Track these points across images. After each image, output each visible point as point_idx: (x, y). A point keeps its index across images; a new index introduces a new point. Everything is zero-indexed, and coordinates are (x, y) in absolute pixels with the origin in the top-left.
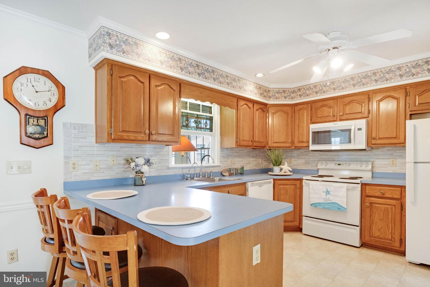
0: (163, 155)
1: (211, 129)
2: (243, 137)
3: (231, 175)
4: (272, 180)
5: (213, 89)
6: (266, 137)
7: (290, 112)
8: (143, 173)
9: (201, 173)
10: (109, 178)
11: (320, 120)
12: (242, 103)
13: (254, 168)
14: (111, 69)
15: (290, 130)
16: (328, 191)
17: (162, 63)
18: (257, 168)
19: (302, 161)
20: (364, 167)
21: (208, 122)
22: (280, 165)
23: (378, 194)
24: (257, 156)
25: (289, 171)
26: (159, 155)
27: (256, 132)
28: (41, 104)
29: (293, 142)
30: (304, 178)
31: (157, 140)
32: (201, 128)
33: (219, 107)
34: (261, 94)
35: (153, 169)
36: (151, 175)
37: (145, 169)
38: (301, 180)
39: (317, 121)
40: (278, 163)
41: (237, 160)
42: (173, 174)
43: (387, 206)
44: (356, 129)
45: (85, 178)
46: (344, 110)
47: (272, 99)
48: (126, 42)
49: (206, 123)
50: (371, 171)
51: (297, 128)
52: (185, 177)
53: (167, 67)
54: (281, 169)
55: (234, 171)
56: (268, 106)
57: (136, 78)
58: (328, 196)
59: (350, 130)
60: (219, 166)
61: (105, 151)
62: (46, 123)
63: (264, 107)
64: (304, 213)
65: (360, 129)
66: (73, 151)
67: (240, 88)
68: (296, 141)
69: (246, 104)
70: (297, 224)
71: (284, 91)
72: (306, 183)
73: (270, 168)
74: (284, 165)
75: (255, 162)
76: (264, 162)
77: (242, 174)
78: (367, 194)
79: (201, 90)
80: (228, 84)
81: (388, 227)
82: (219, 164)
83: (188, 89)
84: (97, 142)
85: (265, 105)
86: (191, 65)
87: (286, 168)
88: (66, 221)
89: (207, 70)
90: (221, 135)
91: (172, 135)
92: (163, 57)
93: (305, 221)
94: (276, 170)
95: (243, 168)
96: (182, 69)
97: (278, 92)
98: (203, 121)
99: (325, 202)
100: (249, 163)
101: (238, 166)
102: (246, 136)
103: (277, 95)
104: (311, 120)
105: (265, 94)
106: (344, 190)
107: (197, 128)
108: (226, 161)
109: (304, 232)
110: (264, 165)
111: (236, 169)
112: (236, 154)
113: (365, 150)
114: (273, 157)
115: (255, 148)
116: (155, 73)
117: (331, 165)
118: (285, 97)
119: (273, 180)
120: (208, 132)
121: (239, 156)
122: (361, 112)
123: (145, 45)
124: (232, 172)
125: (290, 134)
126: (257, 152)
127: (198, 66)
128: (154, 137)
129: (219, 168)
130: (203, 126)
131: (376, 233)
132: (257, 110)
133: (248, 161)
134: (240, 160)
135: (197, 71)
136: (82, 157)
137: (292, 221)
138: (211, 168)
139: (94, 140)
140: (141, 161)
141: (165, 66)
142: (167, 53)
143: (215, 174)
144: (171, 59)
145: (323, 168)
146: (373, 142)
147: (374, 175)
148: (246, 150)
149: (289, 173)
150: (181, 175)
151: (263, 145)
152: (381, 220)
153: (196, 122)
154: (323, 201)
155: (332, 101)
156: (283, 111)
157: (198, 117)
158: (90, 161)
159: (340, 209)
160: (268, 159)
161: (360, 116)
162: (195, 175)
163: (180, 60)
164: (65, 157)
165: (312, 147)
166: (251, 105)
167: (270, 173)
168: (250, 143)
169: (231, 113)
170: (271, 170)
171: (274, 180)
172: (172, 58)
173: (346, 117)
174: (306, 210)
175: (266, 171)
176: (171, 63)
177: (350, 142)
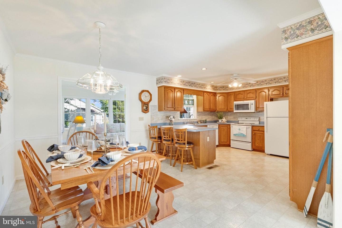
0: (177, 115)
1: (193, 104)
2: (206, 107)
3: (201, 123)
4: (218, 125)
6: (216, 107)
7: (226, 96)
8: (172, 121)
9: (190, 122)
11: (238, 100)
12: (205, 93)
13: (211, 120)
14: (165, 88)
15: (226, 104)
16: (240, 129)
17: (178, 84)
18: (212, 120)
19: (232, 117)
20: (256, 120)
21: (192, 101)
22: (222, 119)
23: (257, 129)
24: (212, 115)
25: (225, 121)
27: (212, 105)
28: (147, 100)
29: (227, 109)
30: (231, 124)
32: (189, 104)
33: (196, 96)
34: (213, 89)
35: (175, 120)
37: (173, 120)
38: (230, 125)
39: (237, 100)
40: (221, 118)
41: (203, 117)
42: (180, 122)
43: (260, 134)
44: (251, 104)
45: (156, 122)
46: (247, 96)
47: (218, 90)
48: (169, 80)
49: (191, 102)
50: (258, 121)
51: (229, 102)
52: (184, 123)
53: (180, 85)
54: (222, 121)
55: (202, 122)
56: (216, 93)
57: (171, 90)
58: (240, 131)
59: (248, 104)
60: (196, 119)
61: (160, 114)
62: (148, 106)
63: (215, 94)
64: (231, 138)
65: (252, 104)
66: (153, 114)
67: (205, 88)
68: (229, 109)
69: (207, 94)
70: (228, 143)
71: (223, 87)
72: (231, 126)
74: (223, 119)
75: (211, 117)
76: (215, 117)
77: (206, 123)
78: (254, 130)
79: (190, 91)
80: (200, 87)
81: (261, 142)
83: (186, 91)
84: (158, 111)
85: (215, 93)
86: (187, 83)
87: (224, 120)
88: (166, 130)
89: (192, 84)
90: (197, 106)
91: (181, 108)
92: (179, 82)
93: (232, 142)
94: (220, 121)
95: (206, 120)
96: (184, 85)
97: (221, 87)
98: (190, 101)
100: (209, 118)
101: (204, 119)
102: (207, 107)
103: (220, 89)
104: (235, 99)
105: (215, 89)
106: (245, 128)
108: (199, 117)
109: (231, 146)
110: (216, 119)
111: (203, 121)
112: (203, 114)
113: (254, 112)
114: (219, 115)
115: (211, 111)
116: (176, 88)
117: (244, 119)
118: (224, 90)
120: (192, 105)
121: (204, 115)
122: (253, 97)
123: (174, 79)
124: (201, 122)
125: (226, 105)
126: (212, 113)
127: (189, 82)
128: (176, 109)
130: (190, 103)
131: (257, 145)
132: (212, 96)
134: (205, 116)
135: (189, 84)
136: (155, 116)
137: (226, 142)
138: (193, 120)
139: (158, 110)
140: (172, 117)
143: (195, 122)
144: (181, 82)
145: (240, 120)
146: (258, 109)
147: (260, 123)
148: (207, 113)
149: (225, 122)
150: (183, 122)
151: (214, 110)
152: (258, 139)
153: (188, 102)
154: (238, 133)
155: (242, 92)
156: (223, 96)
157: (188, 100)
158: (157, 117)
159: (244, 136)
160: (217, 116)
161: (253, 98)
163: (183, 81)
164: (151, 116)
165: (235, 111)
166: (209, 94)
167: (217, 122)
168: (209, 110)
169: (201, 98)
170: (218, 121)
171: (219, 125)
173: (247, 99)
174: (232, 137)
175: (216, 122)
176: (181, 83)
177: (249, 109)
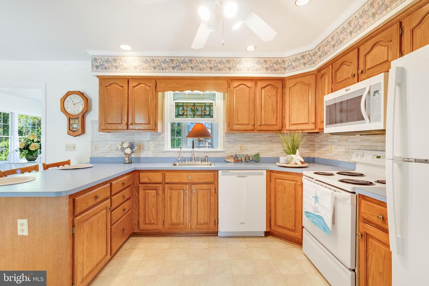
0: (159, 140)
1: (211, 115)
2: (238, 120)
5: (196, 78)
6: (283, 118)
9: (193, 158)
10: (117, 156)
12: (235, 83)
14: (101, 82)
15: (313, 106)
16: (317, 197)
17: (136, 68)
26: (156, 140)
27: (262, 113)
28: (76, 110)
29: (316, 123)
31: (134, 128)
34: (267, 69)
35: (151, 152)
36: (148, 156)
37: (128, 151)
44: (372, 94)
45: (102, 155)
46: (366, 62)
47: (287, 70)
51: (320, 101)
53: (140, 70)
57: (118, 84)
58: (317, 204)
61: (115, 138)
62: (79, 122)
66: (96, 138)
69: (242, 84)
70: (298, 235)
71: (303, 56)
73: (315, 158)
74: (295, 154)
80: (212, 68)
82: (222, 150)
83: (164, 84)
86: (165, 62)
89: (183, 62)
91: (148, 124)
95: (258, 154)
96: (155, 68)
99: (314, 213)
101: (250, 152)
102: (243, 118)
103: (294, 64)
104: (332, 88)
105: (276, 66)
107: (194, 115)
108: (233, 147)
112: (249, 139)
116: (133, 77)
119: (266, 171)
121: (254, 142)
122: (387, 61)
123: (122, 58)
125: (313, 111)
127: (172, 60)
128: (131, 127)
129: (223, 154)
132: (263, 88)
133: (269, 147)
135: (171, 66)
136: (100, 142)
138: (211, 153)
140: (126, 145)
141: (139, 69)
142: (141, 59)
144: (144, 62)
157: (194, 105)
158: (105, 144)
159: (326, 229)
161: (386, 67)
162: (187, 159)
164: (92, 142)
166: (250, 84)
168: (251, 127)
172: (146, 61)
173: (367, 74)
176: (144, 65)
177: (362, 119)
